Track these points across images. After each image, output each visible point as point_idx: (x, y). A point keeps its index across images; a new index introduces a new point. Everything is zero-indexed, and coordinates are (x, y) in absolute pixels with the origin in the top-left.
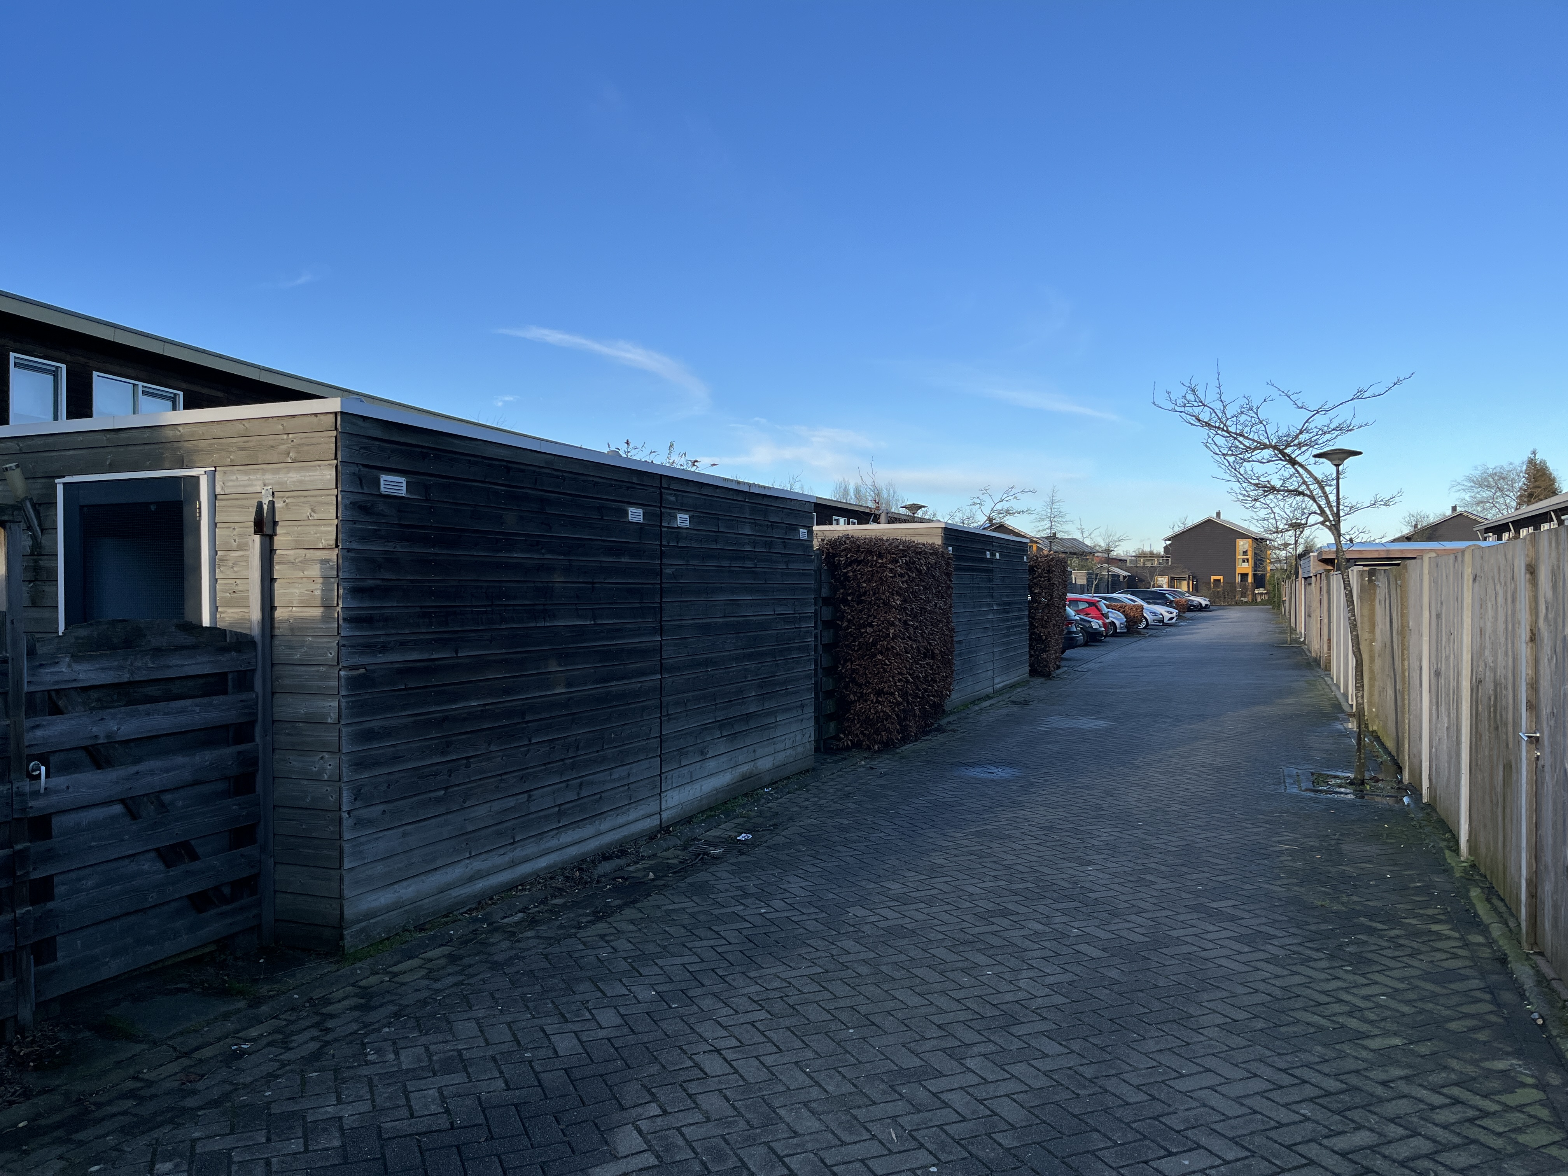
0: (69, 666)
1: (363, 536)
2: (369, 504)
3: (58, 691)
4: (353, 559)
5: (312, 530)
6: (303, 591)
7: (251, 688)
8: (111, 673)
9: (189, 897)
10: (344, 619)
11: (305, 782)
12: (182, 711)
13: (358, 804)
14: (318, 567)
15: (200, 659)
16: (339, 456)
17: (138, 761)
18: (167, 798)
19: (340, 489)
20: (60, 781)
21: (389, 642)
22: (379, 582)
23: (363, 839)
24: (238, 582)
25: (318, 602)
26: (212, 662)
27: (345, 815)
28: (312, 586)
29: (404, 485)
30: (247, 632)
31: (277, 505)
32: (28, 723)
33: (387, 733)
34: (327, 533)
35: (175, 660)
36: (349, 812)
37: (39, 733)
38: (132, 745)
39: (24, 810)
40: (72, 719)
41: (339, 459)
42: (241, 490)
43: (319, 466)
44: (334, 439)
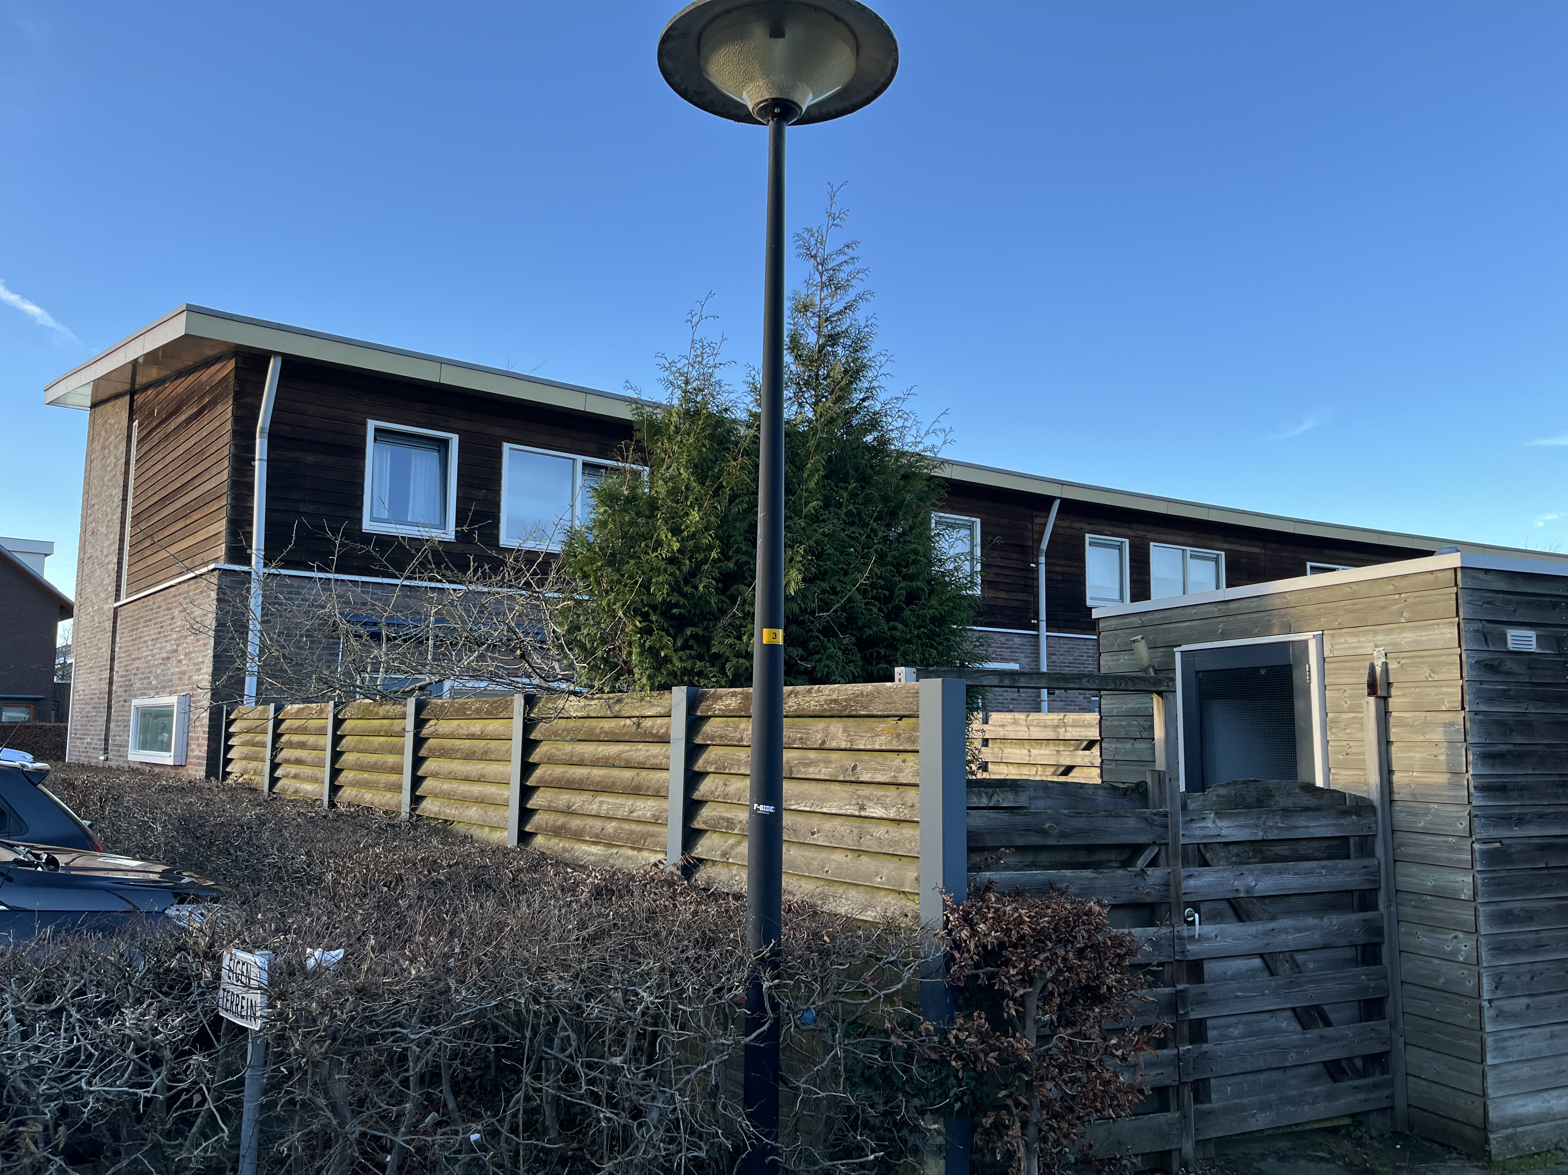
0: (1214, 822)
1: (1491, 698)
2: (1496, 663)
3: (1205, 844)
4: (1481, 722)
5: (1433, 691)
6: (1425, 755)
7: (1372, 854)
8: (1248, 830)
9: (1325, 1063)
10: (1475, 787)
11: (1437, 961)
12: (1310, 872)
13: (1499, 994)
14: (1441, 730)
15: (1324, 822)
16: (1461, 613)
17: (1273, 918)
18: (1299, 957)
19: (1463, 647)
20: (1210, 929)
21: (1526, 814)
22: (1510, 747)
23: (1506, 1034)
24: (1351, 744)
25: (1445, 769)
26: (1334, 825)
27: (1486, 1004)
28: (1436, 751)
29: (1534, 639)
30: (1365, 795)
31: (1390, 666)
32: (1183, 872)
33: (1529, 916)
34: (1451, 694)
35: (1301, 821)
36: (1490, 1001)
37: (1192, 882)
38: (1267, 901)
39: (1183, 952)
40: (1217, 871)
41: (1462, 616)
42: (1350, 652)
43: (1438, 624)
44: (1454, 596)
